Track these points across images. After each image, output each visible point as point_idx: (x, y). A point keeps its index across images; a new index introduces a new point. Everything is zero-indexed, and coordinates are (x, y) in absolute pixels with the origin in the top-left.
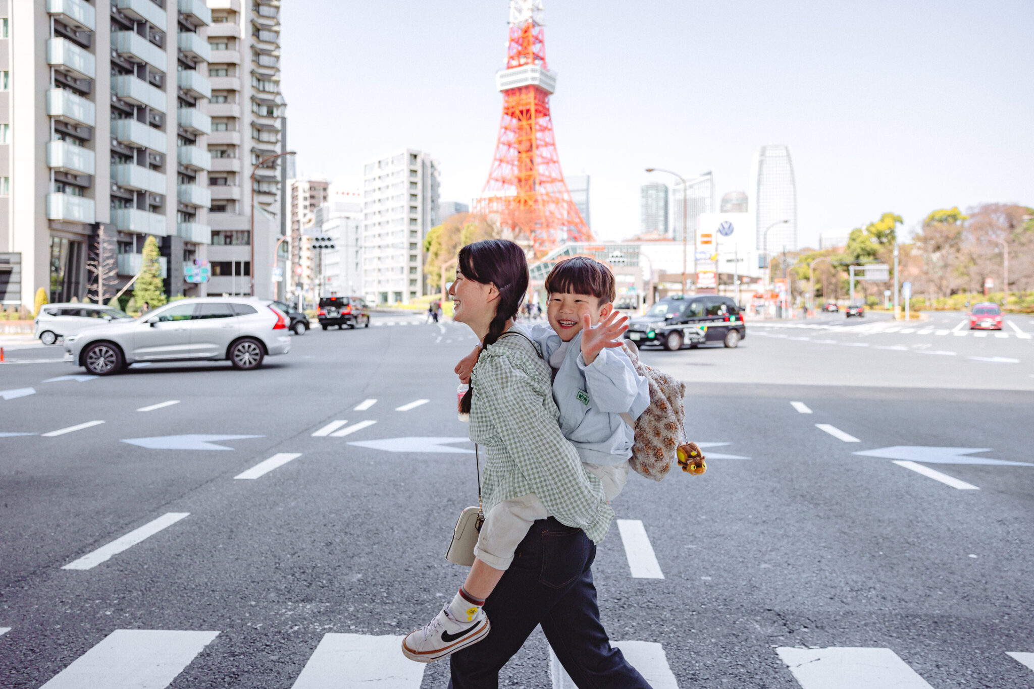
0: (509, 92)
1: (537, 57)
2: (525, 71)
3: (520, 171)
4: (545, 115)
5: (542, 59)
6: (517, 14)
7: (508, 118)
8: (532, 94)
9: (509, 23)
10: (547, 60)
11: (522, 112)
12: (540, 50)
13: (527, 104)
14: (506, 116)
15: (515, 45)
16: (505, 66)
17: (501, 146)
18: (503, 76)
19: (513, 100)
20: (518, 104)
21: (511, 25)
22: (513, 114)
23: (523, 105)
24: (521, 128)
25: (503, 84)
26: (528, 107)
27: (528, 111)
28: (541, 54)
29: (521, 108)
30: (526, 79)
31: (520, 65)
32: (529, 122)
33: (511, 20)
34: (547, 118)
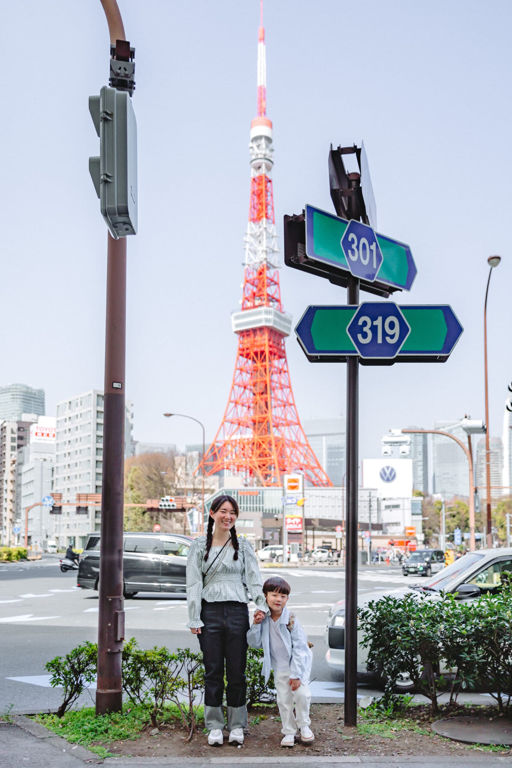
0: (244, 334)
1: (272, 299)
2: (260, 313)
3: (255, 413)
4: (280, 357)
5: (278, 301)
6: (252, 256)
7: (243, 360)
8: (266, 336)
9: (243, 264)
10: (282, 302)
11: (256, 354)
12: (276, 291)
13: (262, 346)
14: (241, 357)
15: (249, 286)
16: (241, 307)
17: (236, 387)
18: (237, 318)
19: (248, 342)
20: (253, 345)
21: (246, 267)
22: (247, 356)
23: (257, 346)
24: (256, 370)
25: (237, 325)
26: (262, 349)
27: (262, 352)
28: (276, 296)
29: (255, 349)
30: (260, 321)
31: (255, 307)
32: (264, 363)
33: (246, 262)
34: (283, 360)
